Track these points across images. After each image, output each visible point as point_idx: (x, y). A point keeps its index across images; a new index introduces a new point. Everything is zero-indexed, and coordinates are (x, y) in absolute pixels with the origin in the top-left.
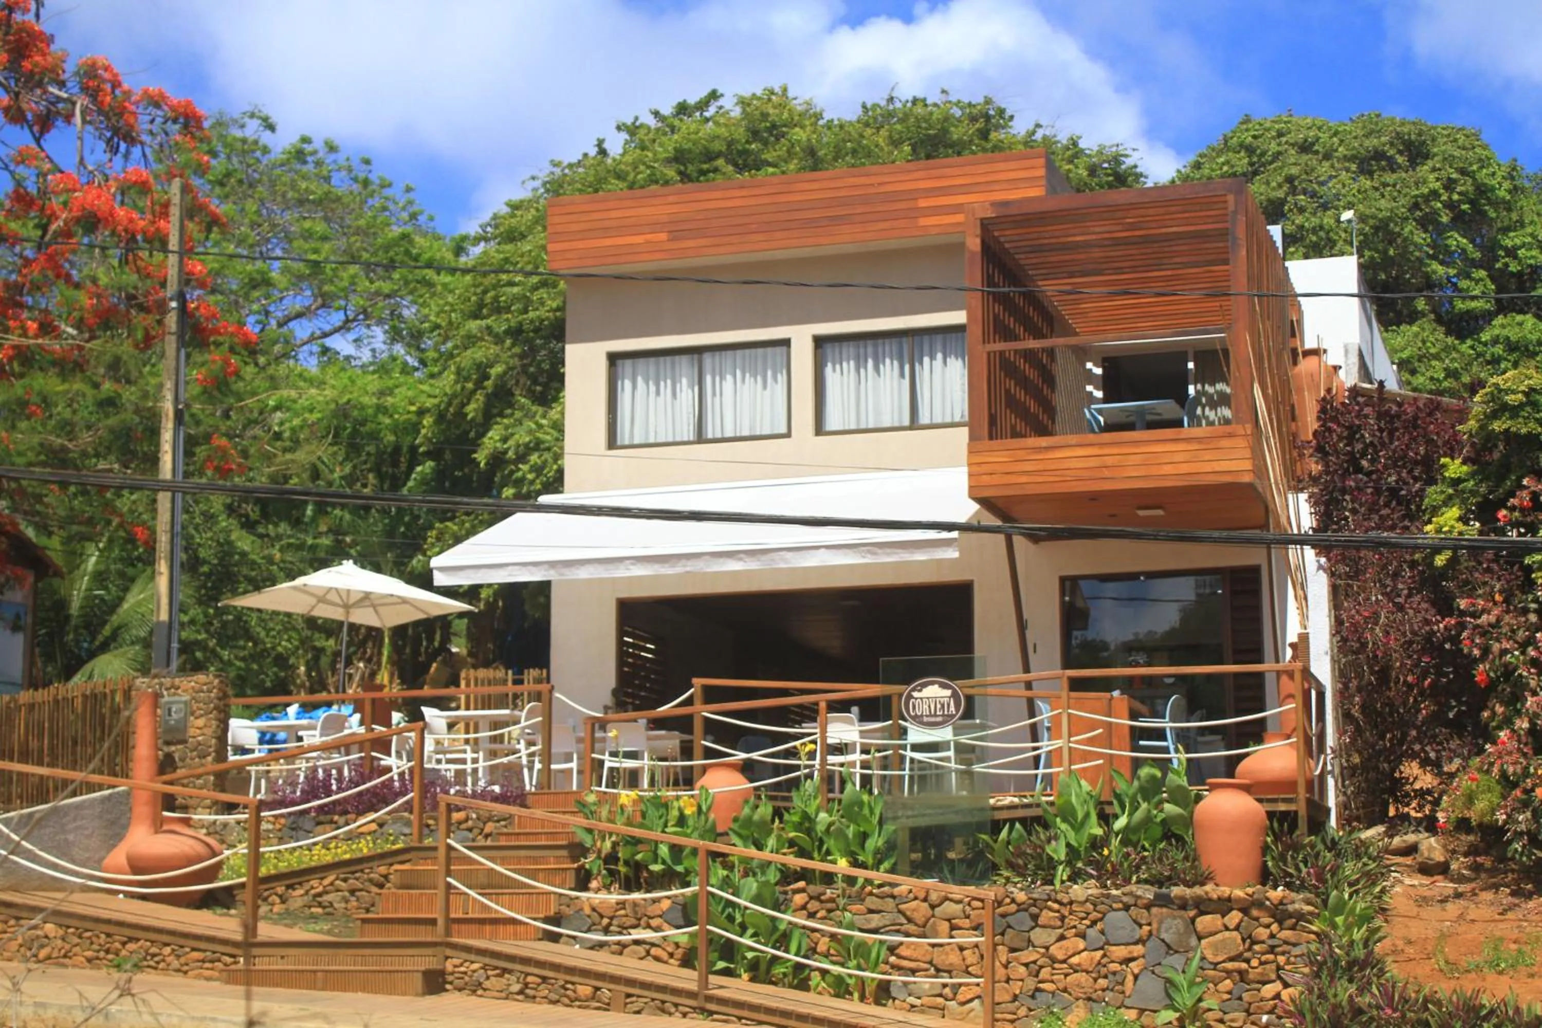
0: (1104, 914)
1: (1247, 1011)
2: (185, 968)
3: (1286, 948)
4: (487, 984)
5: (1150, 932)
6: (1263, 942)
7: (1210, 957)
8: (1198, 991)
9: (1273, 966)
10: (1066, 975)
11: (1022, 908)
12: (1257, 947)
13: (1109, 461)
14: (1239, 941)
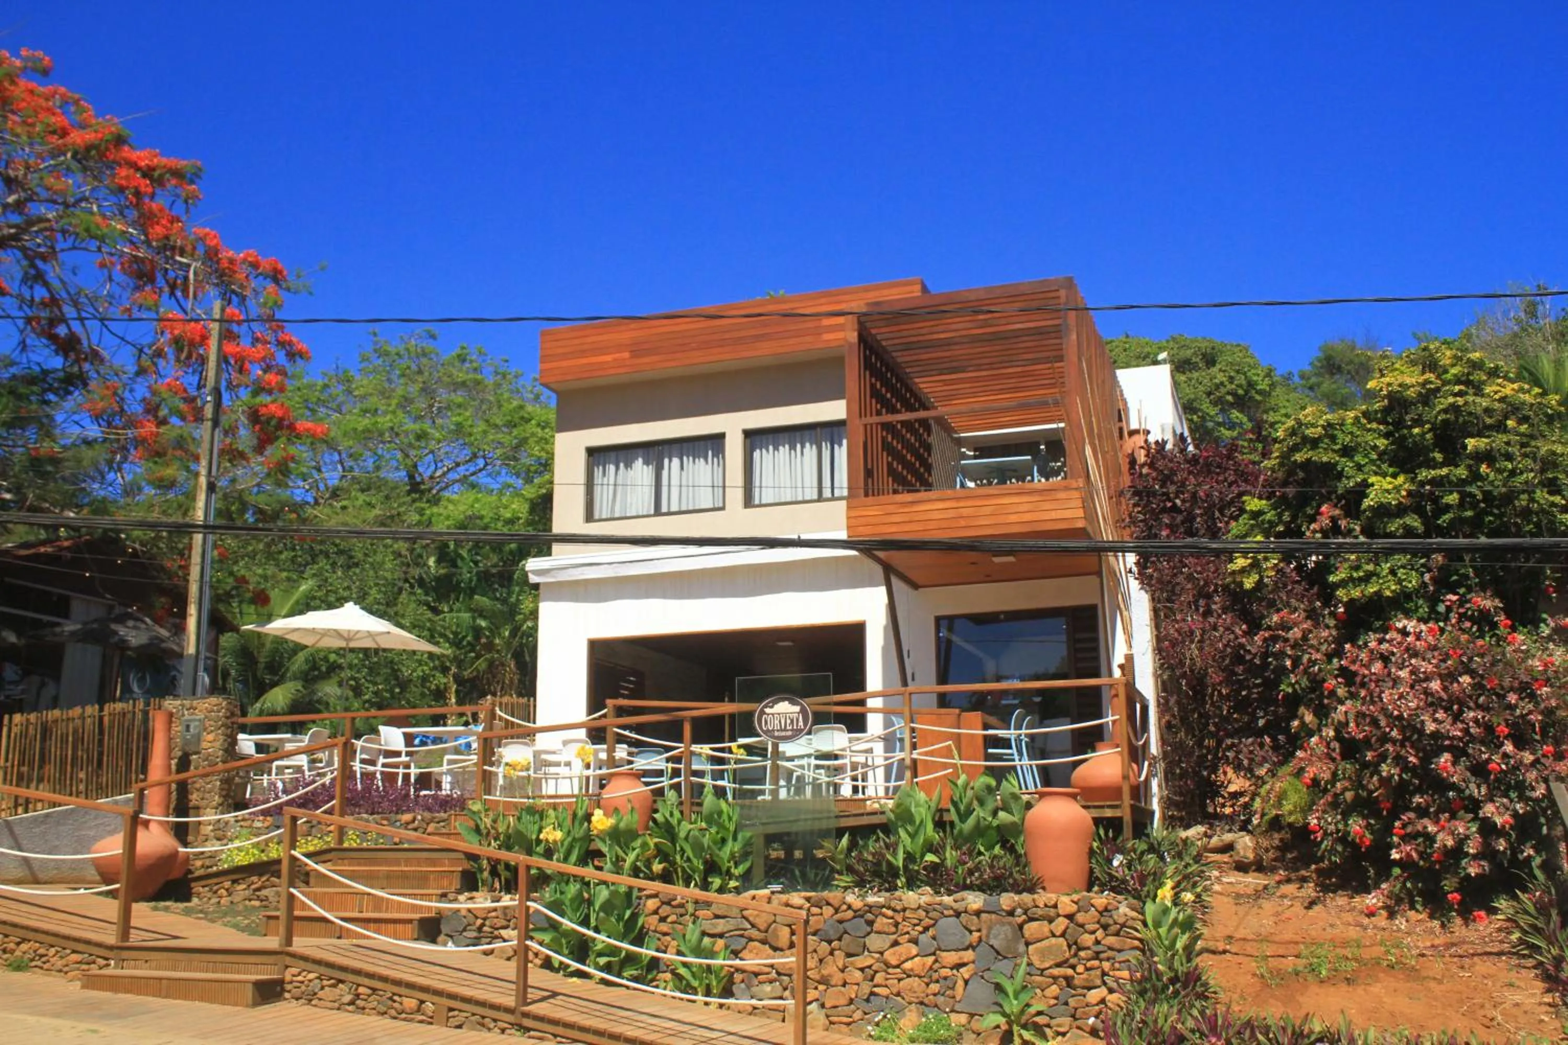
0: (936, 921)
1: (1073, 1016)
2: (66, 969)
3: (1110, 953)
4: (321, 994)
5: (980, 938)
6: (1088, 948)
7: (1037, 963)
8: (1025, 997)
9: (1098, 972)
10: (900, 980)
11: (858, 914)
12: (1082, 954)
13: (965, 512)
14: (1065, 948)
